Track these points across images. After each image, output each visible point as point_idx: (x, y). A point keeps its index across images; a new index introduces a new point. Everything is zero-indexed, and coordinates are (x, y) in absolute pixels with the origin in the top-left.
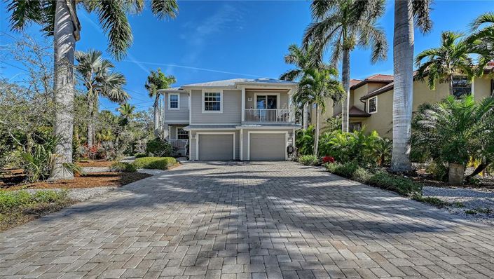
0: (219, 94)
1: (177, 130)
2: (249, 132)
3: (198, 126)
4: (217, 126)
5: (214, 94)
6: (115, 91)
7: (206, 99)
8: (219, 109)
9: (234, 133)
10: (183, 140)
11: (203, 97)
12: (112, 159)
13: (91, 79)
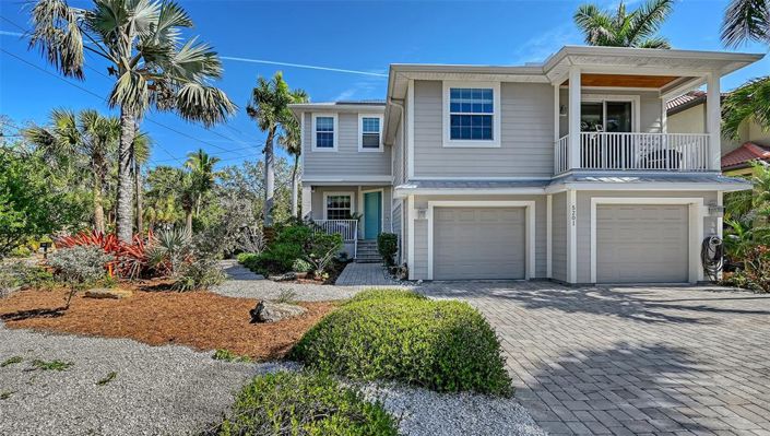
0: (489, 94)
1: (325, 198)
2: (595, 201)
3: (434, 184)
4: (488, 184)
5: (477, 94)
6: (194, 87)
7: (454, 107)
8: (489, 136)
9: (531, 204)
10: (341, 223)
11: (447, 100)
12: (191, 282)
13: (129, 53)
